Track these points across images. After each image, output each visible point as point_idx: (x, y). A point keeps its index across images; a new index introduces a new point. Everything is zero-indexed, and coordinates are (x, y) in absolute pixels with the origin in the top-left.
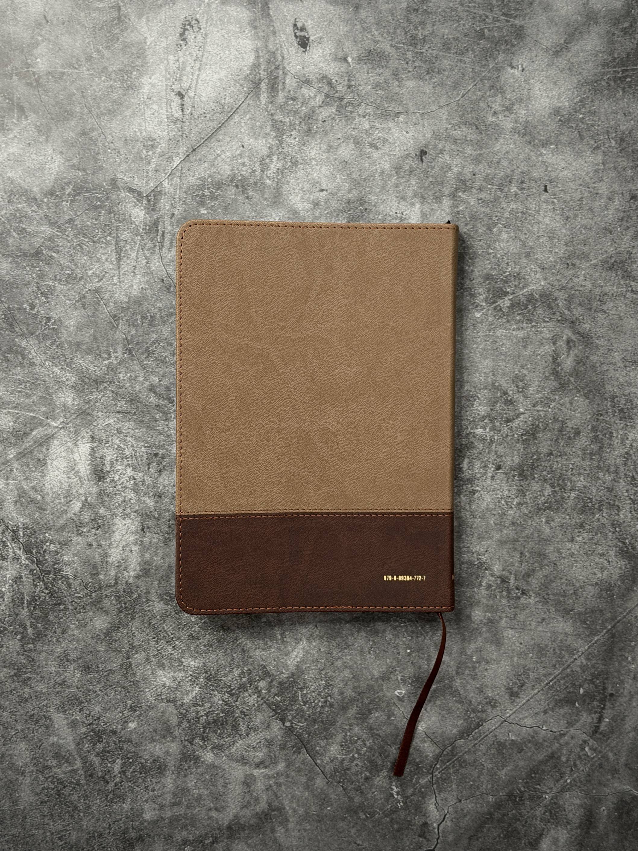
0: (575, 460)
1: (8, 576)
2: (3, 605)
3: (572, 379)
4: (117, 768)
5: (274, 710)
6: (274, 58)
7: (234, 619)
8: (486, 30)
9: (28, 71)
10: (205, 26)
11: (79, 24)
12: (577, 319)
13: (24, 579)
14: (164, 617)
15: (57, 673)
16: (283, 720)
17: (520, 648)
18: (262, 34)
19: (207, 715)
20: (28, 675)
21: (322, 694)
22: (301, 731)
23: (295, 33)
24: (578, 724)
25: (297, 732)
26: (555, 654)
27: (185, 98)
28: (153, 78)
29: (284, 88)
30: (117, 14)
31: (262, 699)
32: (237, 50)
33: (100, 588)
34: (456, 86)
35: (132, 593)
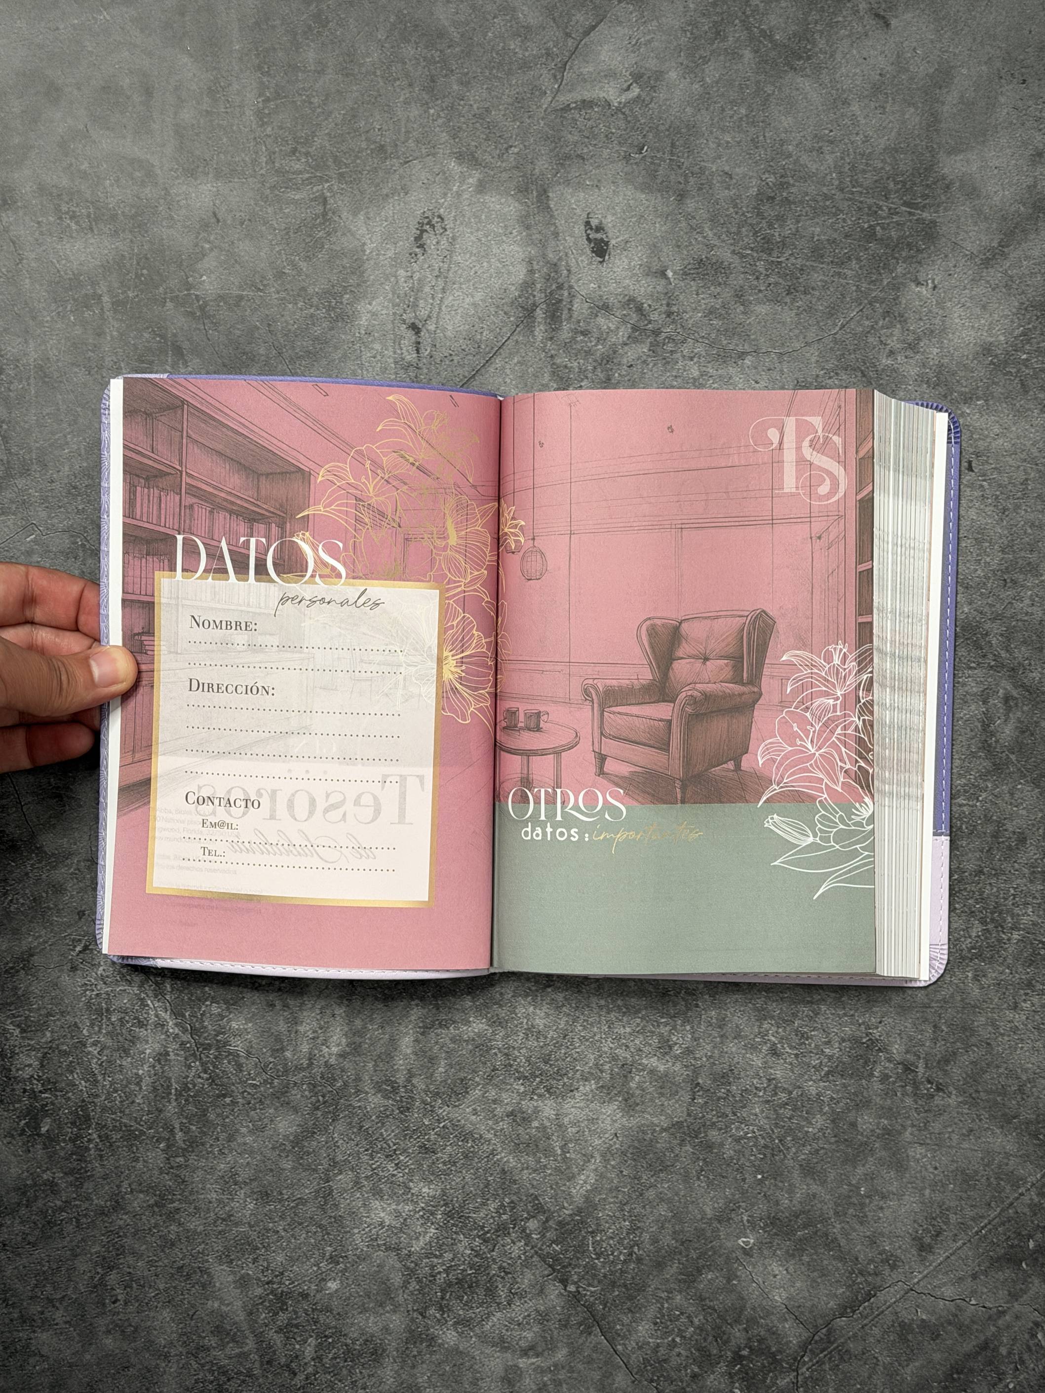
0: (1019, 881)
1: (148, 1051)
2: (140, 1097)
3: (1013, 757)
4: (309, 1351)
5: (550, 1266)
6: (556, 272)
7: (490, 1122)
8: (878, 228)
9: (189, 295)
10: (452, 225)
11: (265, 224)
12: (1019, 663)
13: (172, 1057)
14: (383, 1117)
15: (220, 1201)
16: (564, 1282)
17: (935, 1175)
18: (538, 236)
19: (447, 1271)
20: (175, 1205)
21: (626, 1242)
22: (592, 1299)
23: (588, 235)
24: (1025, 1297)
25: (586, 1301)
26: (989, 1185)
27: (422, 334)
28: (374, 303)
29: (571, 317)
30: (321, 208)
31: (533, 1248)
32: (501, 262)
33: (286, 1071)
34: (832, 312)
35: (335, 1080)
